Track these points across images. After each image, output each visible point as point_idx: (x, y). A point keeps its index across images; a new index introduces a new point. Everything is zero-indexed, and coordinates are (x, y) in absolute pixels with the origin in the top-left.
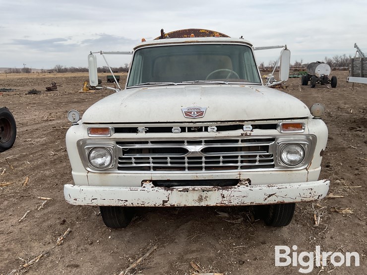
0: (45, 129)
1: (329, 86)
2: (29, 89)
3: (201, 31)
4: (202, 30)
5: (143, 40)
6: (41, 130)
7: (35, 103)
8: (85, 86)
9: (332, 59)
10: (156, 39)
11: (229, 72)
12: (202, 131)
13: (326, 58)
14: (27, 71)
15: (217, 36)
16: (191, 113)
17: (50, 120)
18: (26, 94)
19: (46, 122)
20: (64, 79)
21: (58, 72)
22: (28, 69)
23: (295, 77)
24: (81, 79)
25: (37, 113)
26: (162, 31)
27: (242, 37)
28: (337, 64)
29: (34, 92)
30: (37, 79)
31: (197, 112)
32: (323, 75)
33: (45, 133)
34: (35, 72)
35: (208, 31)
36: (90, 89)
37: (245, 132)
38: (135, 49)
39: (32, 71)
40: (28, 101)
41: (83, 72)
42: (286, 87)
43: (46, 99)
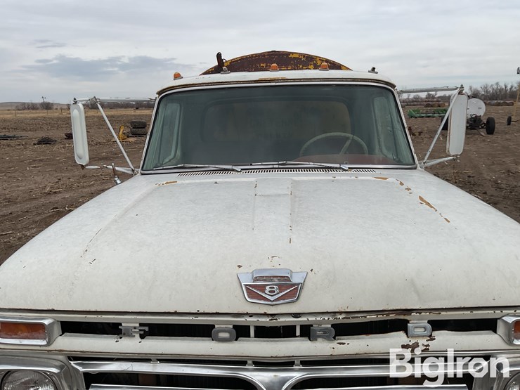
0: (40, 211)
1: (483, 132)
2: (41, 135)
3: (291, 56)
4: (293, 53)
5: (177, 76)
6: (34, 213)
7: (41, 160)
8: (121, 133)
9: (479, 89)
10: (205, 73)
11: (348, 138)
12: (294, 335)
13: (471, 88)
14: (47, 106)
15: (325, 69)
16: (262, 288)
17: (55, 193)
18: (35, 144)
19: (48, 197)
20: (96, 119)
21: (91, 109)
22: (49, 103)
23: (429, 117)
24: (120, 119)
25: (39, 179)
26: (219, 56)
27: (374, 69)
28: (486, 96)
29: (46, 141)
30: (59, 119)
31: (281, 288)
32: (474, 116)
33: (37, 218)
34: (59, 108)
35: (304, 55)
36: (128, 137)
37: (413, 341)
38: (159, 93)
39: (55, 107)
40: (34, 156)
41: (126, 108)
42: (420, 133)
43: (60, 153)
